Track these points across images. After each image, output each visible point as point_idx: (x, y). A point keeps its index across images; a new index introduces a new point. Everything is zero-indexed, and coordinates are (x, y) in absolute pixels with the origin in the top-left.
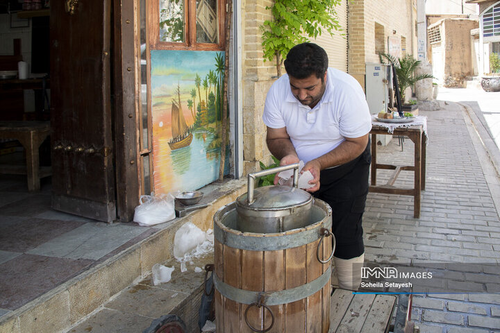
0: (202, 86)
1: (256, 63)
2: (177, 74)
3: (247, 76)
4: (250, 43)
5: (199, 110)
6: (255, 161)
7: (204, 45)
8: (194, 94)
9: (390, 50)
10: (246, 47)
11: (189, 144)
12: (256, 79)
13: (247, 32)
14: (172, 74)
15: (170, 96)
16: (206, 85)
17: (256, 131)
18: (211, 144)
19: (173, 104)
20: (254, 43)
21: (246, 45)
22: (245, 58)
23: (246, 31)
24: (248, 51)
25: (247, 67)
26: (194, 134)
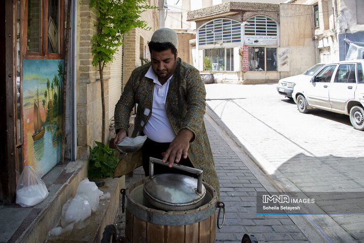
0: (50, 88)
1: (88, 69)
2: (37, 79)
3: (81, 79)
4: (83, 53)
5: (49, 108)
6: (86, 146)
7: (52, 55)
8: (46, 95)
9: (146, 56)
10: (81, 57)
11: (43, 135)
12: (88, 81)
13: (82, 45)
14: (34, 79)
15: (33, 97)
16: (52, 87)
17: (87, 122)
18: (55, 134)
19: (35, 104)
20: (87, 53)
21: (80, 55)
22: (79, 65)
23: (80, 43)
24: (82, 60)
25: (81, 72)
26: (46, 128)
